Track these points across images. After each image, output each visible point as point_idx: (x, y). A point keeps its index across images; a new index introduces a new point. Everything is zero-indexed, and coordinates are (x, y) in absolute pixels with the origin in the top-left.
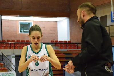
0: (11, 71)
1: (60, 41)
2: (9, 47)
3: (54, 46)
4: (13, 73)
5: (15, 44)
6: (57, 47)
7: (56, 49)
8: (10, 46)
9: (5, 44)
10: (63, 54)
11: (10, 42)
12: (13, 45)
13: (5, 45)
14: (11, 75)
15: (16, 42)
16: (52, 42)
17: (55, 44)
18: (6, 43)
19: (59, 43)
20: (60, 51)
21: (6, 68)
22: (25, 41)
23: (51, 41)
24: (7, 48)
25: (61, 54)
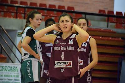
0: (13, 62)
2: (13, 14)
3: (105, 21)
4: (15, 66)
5: (26, 9)
6: (110, 24)
7: (108, 27)
8: (17, 13)
9: (6, 7)
10: (120, 39)
11: (16, 5)
12: (21, 12)
13: (5, 10)
14: (12, 69)
15: (29, 5)
16: (102, 13)
17: (106, 18)
18: (8, 6)
19: (114, 16)
20: (115, 33)
22: (48, 6)
23: (100, 11)
24: (10, 16)
25: (116, 39)
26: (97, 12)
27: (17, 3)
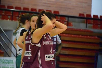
0: (9, 56)
1: (94, 16)
2: (9, 17)
3: (83, 22)
5: (20, 13)
6: (88, 25)
7: (86, 27)
8: (12, 16)
9: (4, 11)
10: (96, 37)
11: (12, 10)
12: (16, 15)
13: (3, 14)
14: (9, 62)
15: (22, 10)
16: (81, 16)
17: (85, 20)
18: (6, 10)
19: (91, 19)
20: (92, 32)
21: (2, 51)
22: (38, 10)
23: (80, 14)
24: (7, 19)
25: (93, 37)
26: (78, 15)
27: (12, 8)
